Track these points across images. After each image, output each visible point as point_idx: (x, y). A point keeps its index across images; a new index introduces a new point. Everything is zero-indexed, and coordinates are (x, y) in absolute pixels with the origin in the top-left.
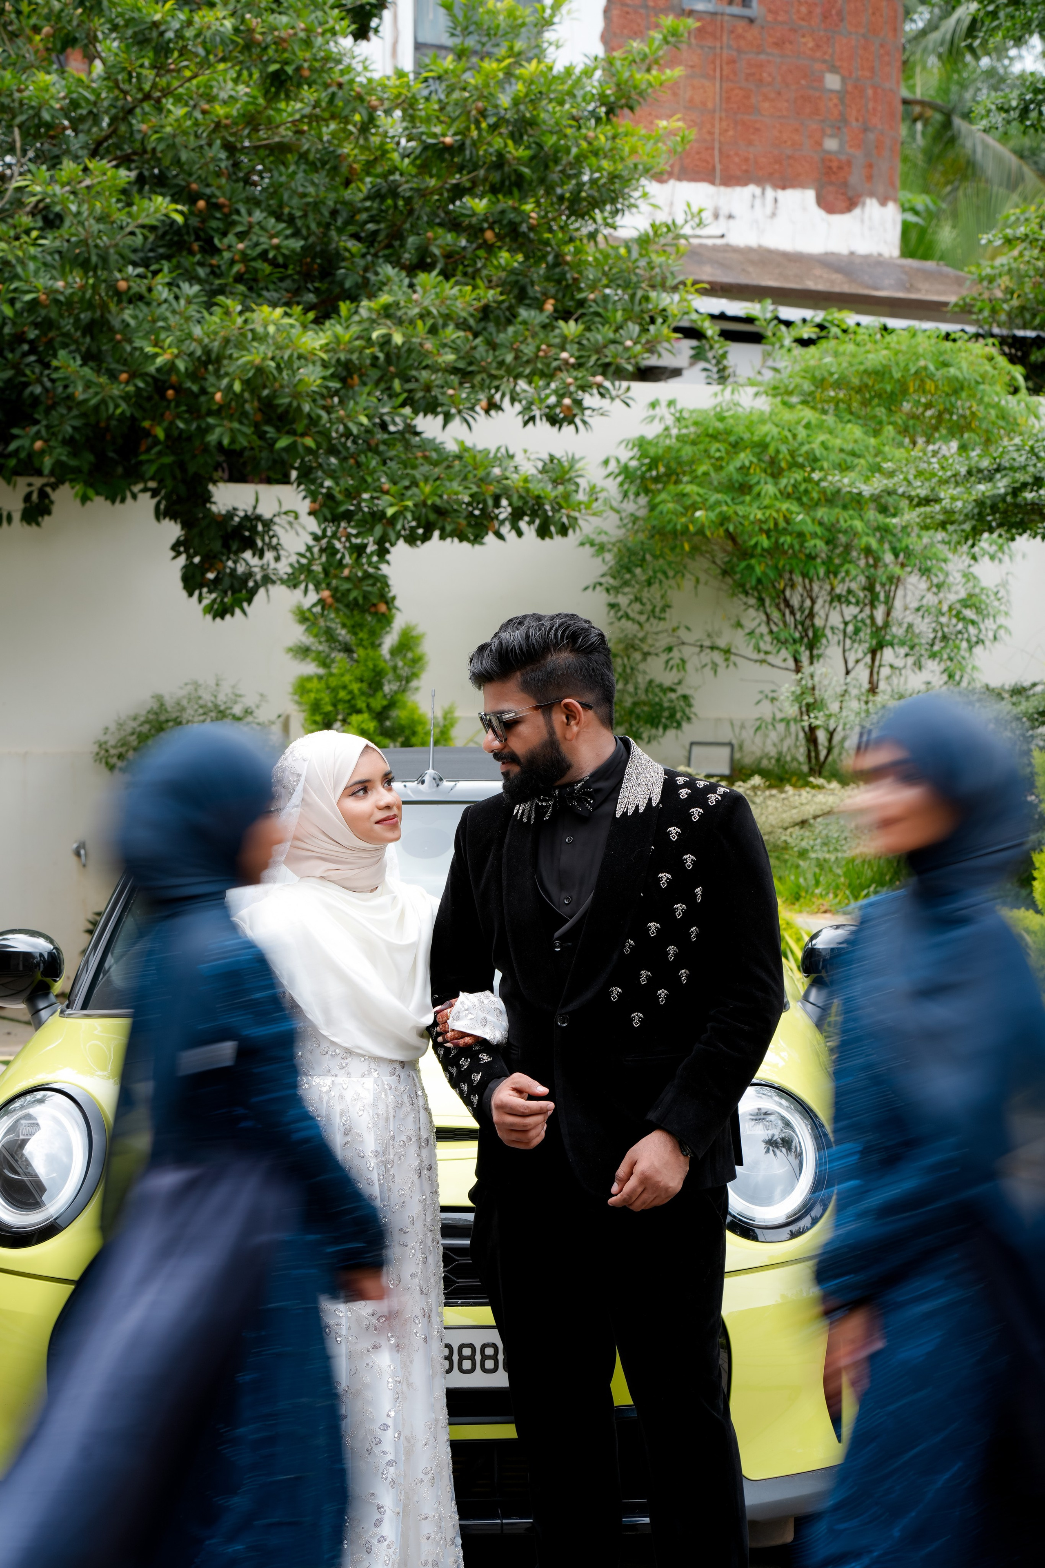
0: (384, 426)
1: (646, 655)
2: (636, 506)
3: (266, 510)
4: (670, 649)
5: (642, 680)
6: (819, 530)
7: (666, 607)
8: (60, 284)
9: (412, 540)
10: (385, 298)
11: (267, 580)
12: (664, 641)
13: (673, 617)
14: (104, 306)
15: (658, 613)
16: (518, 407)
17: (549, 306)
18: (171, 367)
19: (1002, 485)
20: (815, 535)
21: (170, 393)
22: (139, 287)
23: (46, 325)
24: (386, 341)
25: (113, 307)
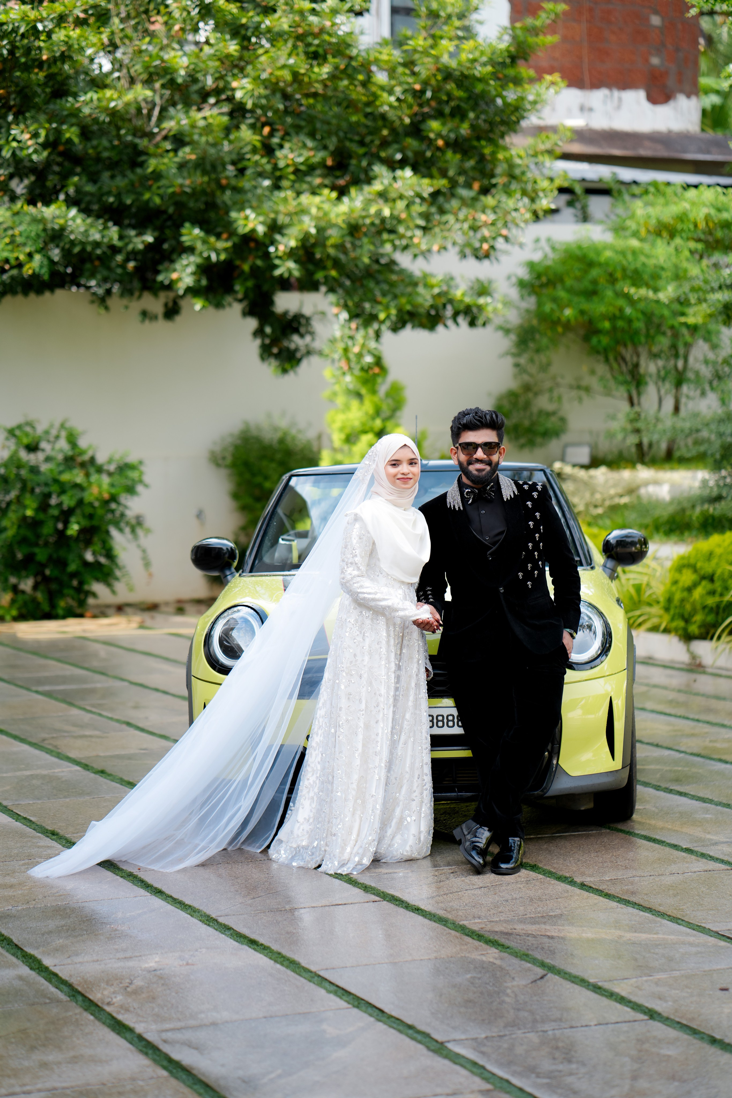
0: (377, 261)
1: (536, 394)
2: (531, 303)
3: (307, 311)
4: (551, 390)
5: (535, 410)
6: (640, 316)
7: (549, 364)
8: (187, 182)
9: (395, 329)
10: (377, 186)
11: (309, 353)
12: (548, 384)
13: (554, 369)
14: (213, 194)
15: (544, 368)
16: (457, 249)
17: (476, 186)
18: (253, 231)
20: (638, 319)
21: (252, 245)
22: (233, 182)
23: (179, 205)
24: (379, 213)
25: (218, 193)
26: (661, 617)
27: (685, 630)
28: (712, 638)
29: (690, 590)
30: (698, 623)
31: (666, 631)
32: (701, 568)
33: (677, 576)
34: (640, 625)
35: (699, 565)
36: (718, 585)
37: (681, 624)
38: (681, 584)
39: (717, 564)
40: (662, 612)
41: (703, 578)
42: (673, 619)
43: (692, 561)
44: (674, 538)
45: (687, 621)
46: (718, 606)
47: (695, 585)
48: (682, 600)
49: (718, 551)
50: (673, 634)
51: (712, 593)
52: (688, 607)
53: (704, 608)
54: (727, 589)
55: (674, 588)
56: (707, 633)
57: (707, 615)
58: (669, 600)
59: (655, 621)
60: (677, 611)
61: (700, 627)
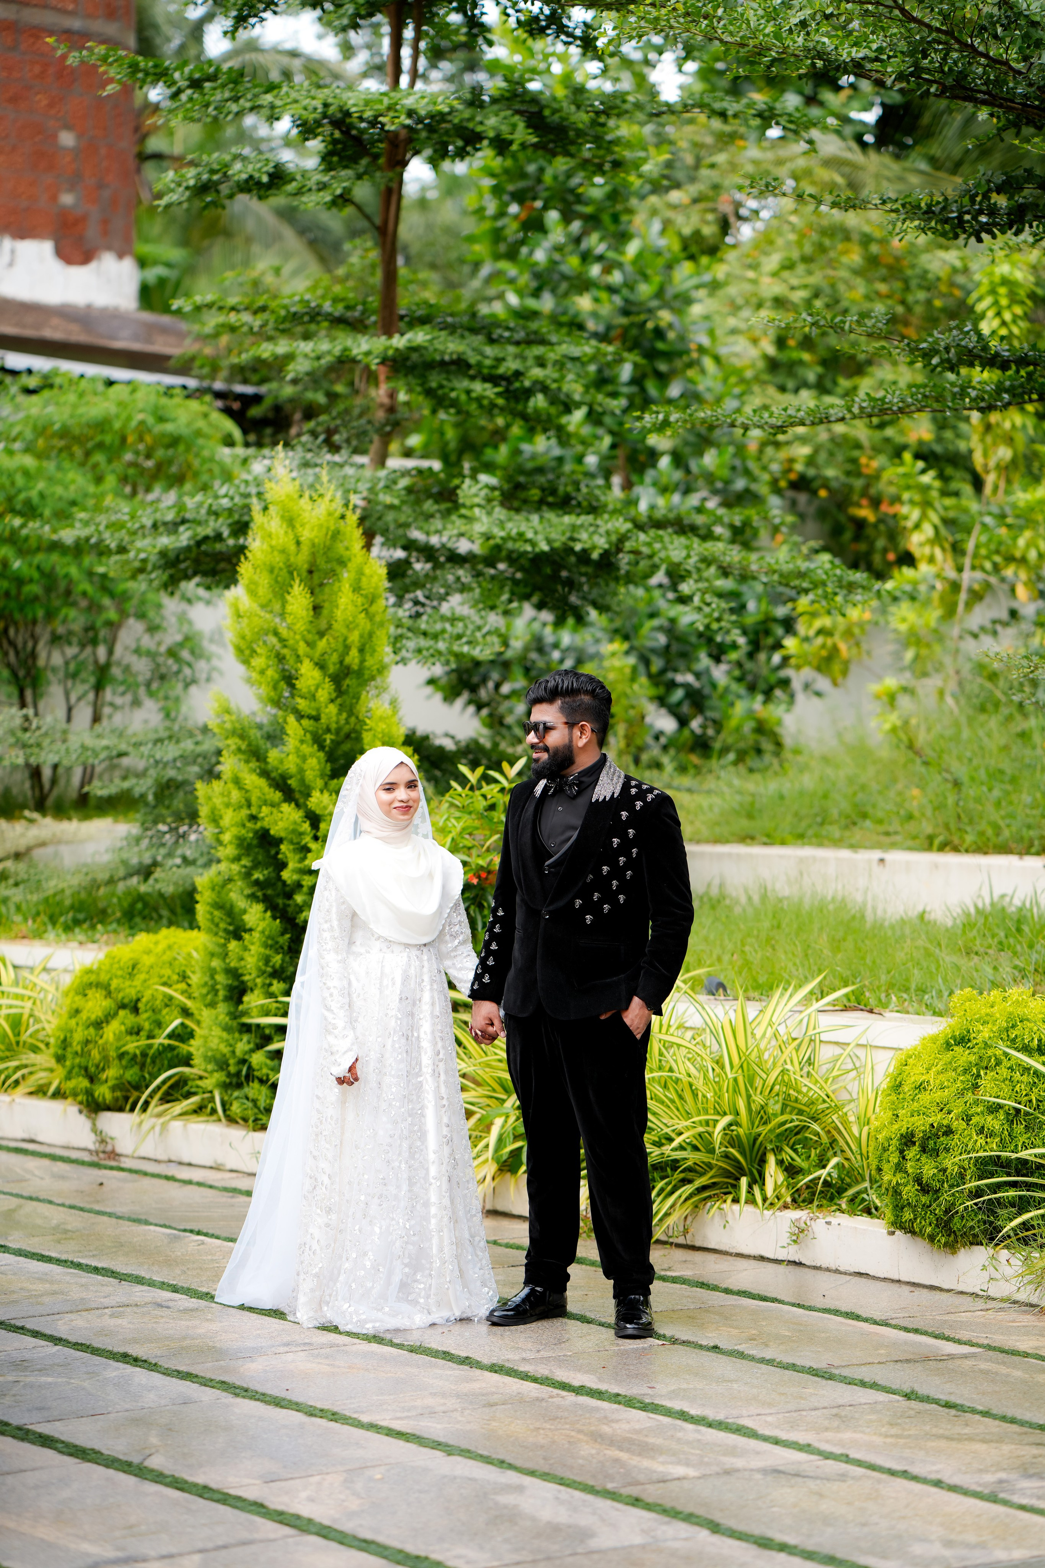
6: (36, 575)
19: (184, 538)
20: (32, 579)
26: (52, 1070)
27: (89, 1093)
28: (132, 1110)
29: (98, 1025)
30: (110, 1083)
31: (58, 1094)
32: (119, 990)
33: (79, 1001)
34: (17, 1083)
35: (114, 984)
36: (144, 1019)
37: (85, 1083)
38: (84, 1016)
39: (145, 981)
40: (52, 1063)
41: (123, 1006)
42: (68, 1077)
43: (104, 978)
44: (79, 934)
45: (92, 1079)
46: (144, 1055)
47: (108, 1017)
48: (87, 1042)
49: (147, 960)
50: (70, 1100)
51: (135, 1031)
52: (96, 1055)
53: (121, 1056)
54: (159, 1024)
55: (73, 1022)
56: (127, 1099)
57: (126, 1068)
58: (65, 1043)
59: (41, 1077)
60: (77, 1060)
61: (113, 1089)
